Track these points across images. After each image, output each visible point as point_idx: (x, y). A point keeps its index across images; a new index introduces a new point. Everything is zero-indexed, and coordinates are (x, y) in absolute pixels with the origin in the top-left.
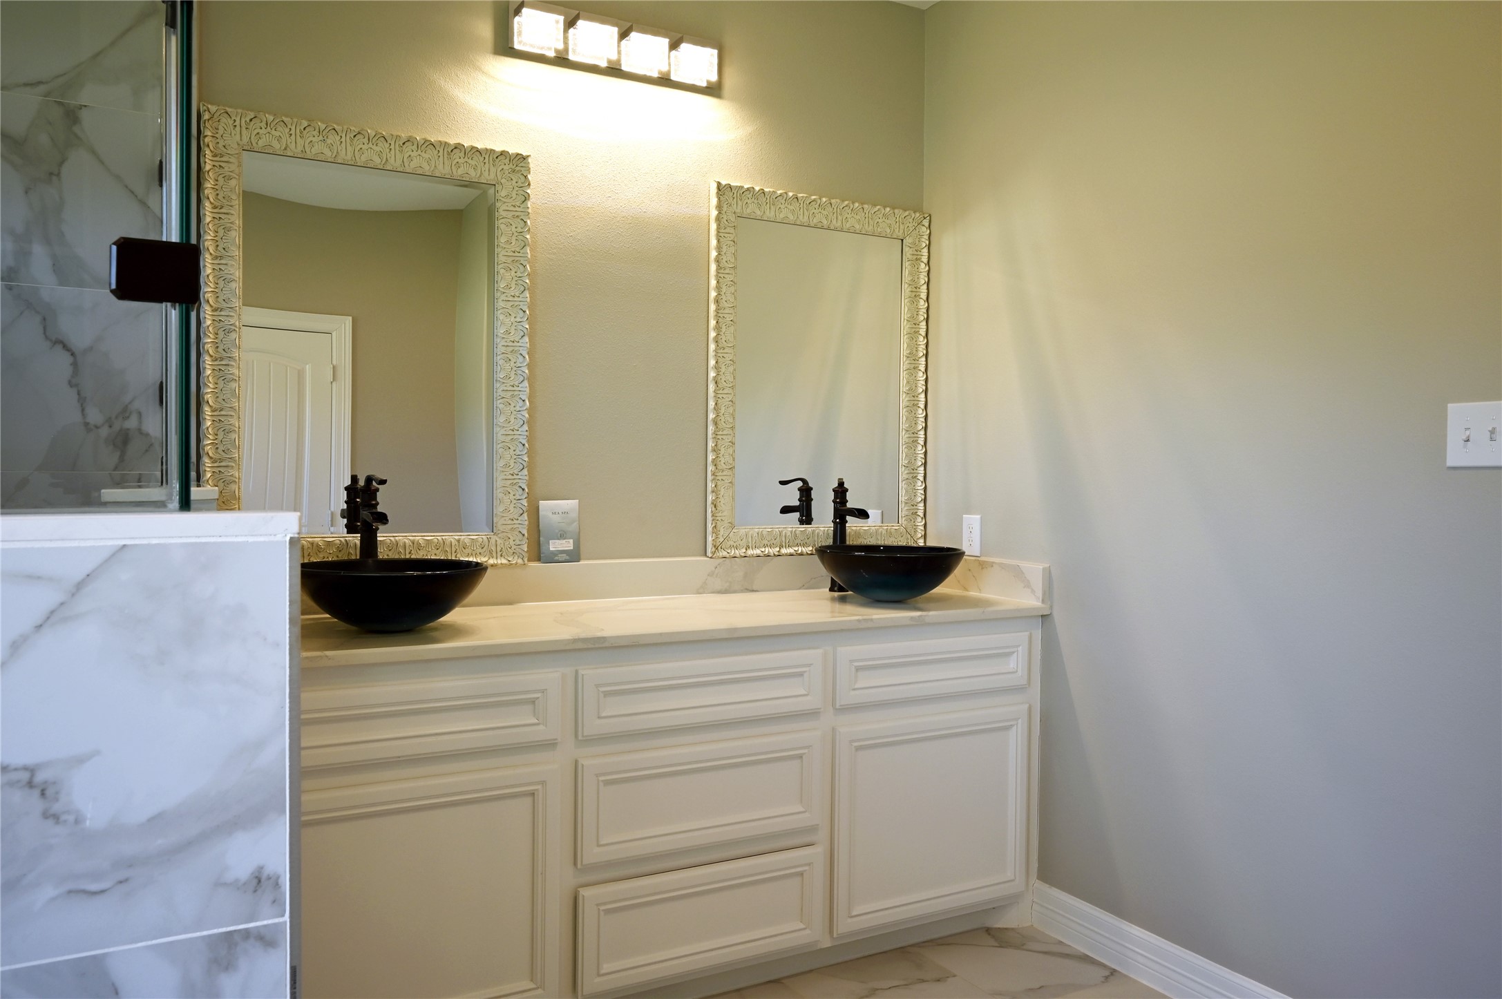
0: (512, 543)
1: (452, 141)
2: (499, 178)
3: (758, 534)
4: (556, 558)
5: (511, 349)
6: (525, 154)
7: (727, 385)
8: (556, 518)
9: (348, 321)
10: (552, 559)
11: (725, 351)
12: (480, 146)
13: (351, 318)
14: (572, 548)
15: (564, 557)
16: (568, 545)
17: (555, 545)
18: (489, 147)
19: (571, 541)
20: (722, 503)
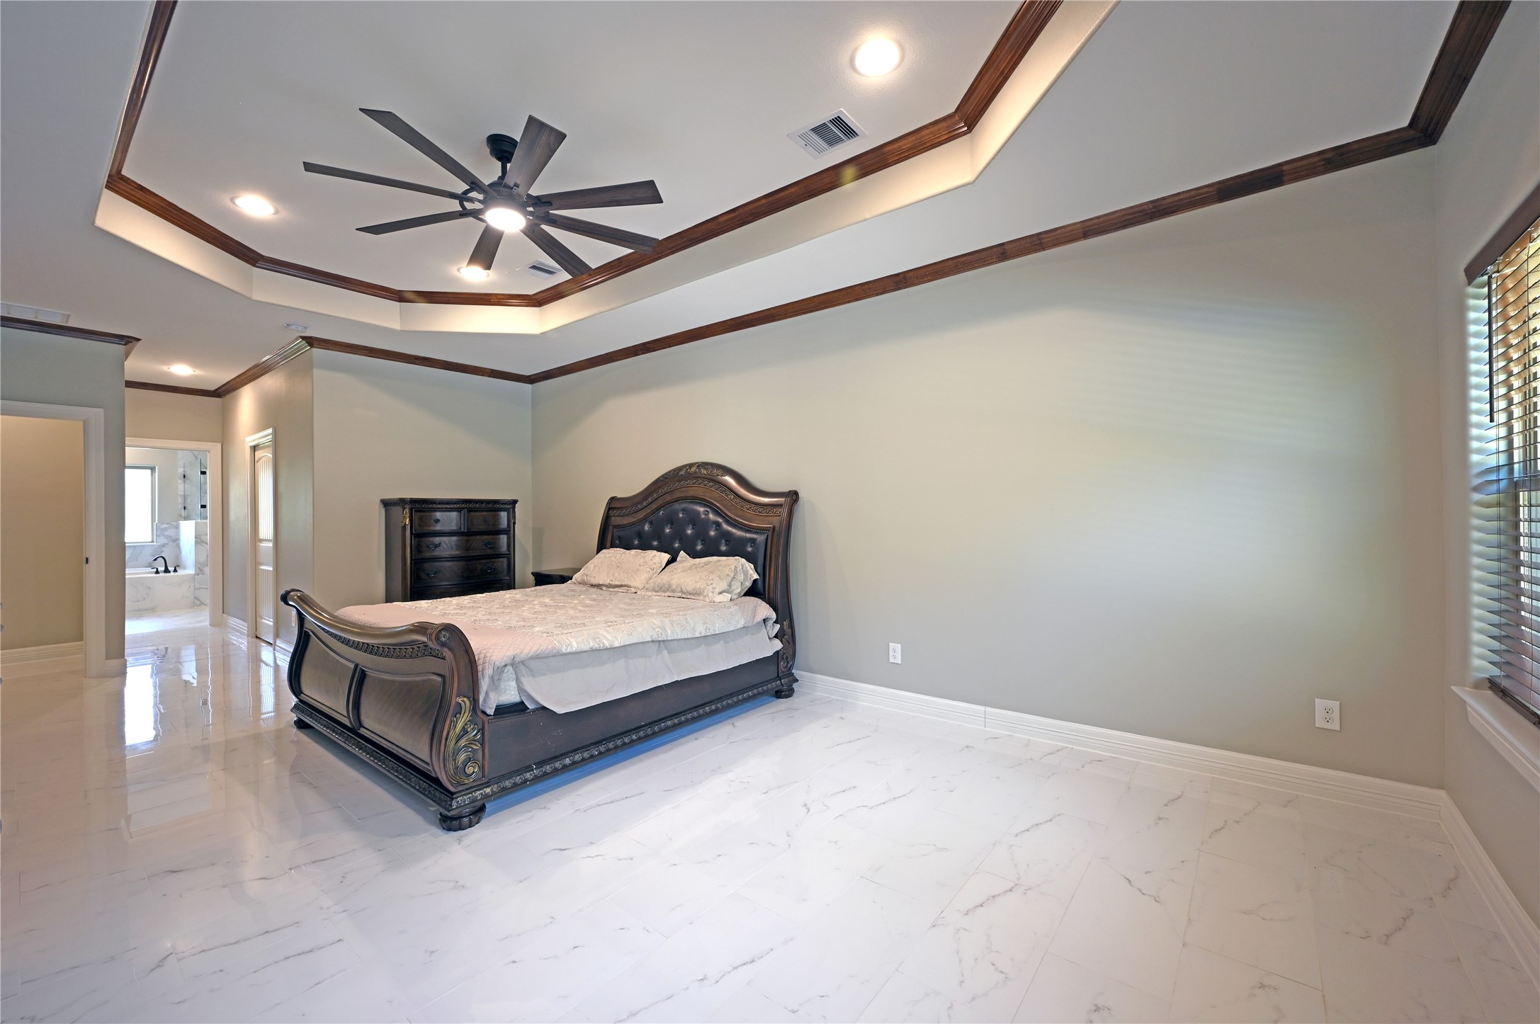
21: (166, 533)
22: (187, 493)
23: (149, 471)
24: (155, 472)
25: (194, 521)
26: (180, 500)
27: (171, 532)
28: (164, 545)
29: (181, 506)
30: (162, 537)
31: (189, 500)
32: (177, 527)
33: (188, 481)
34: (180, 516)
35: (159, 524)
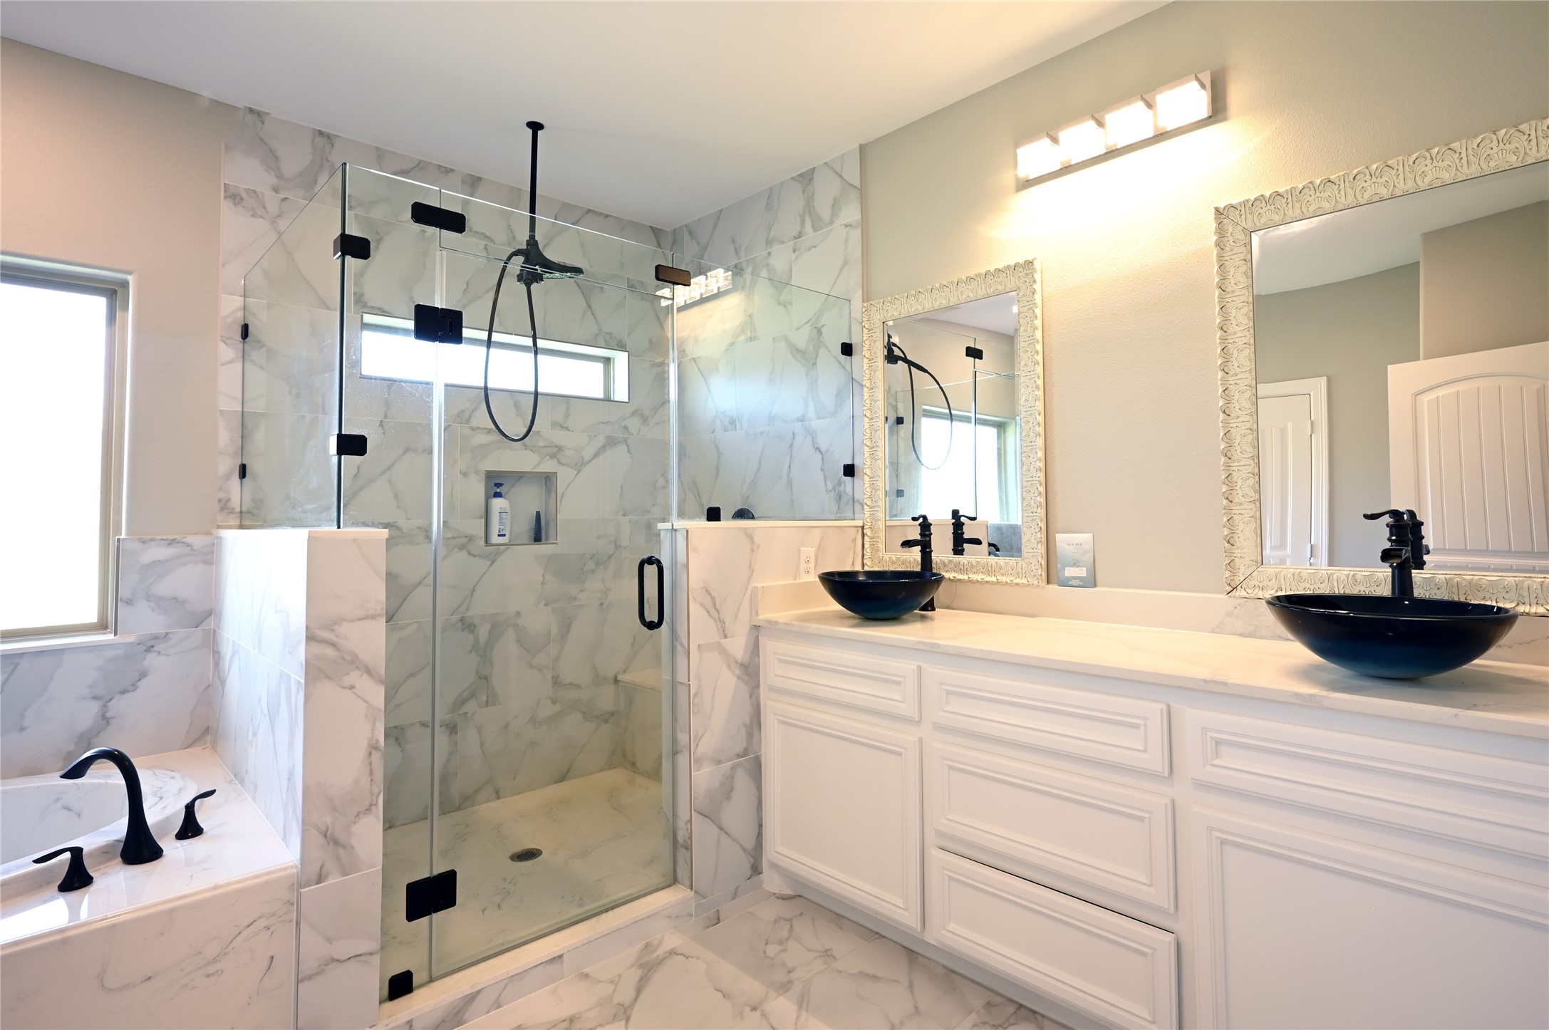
0: (1033, 567)
1: (983, 271)
2: (1018, 284)
3: (1293, 575)
4: (1070, 583)
5: (1029, 413)
6: (1031, 259)
7: (1242, 413)
8: (1070, 549)
9: (1323, 381)
10: (1065, 583)
11: (1239, 377)
12: (1001, 267)
13: (1325, 378)
14: (1085, 575)
15: (1078, 582)
16: (1082, 572)
17: (1069, 572)
18: (1006, 265)
19: (1085, 569)
20: (1241, 539)
21: (166, 587)
22: (257, 405)
23: (97, 305)
24: (126, 308)
25: (301, 535)
26: (225, 437)
27: (181, 582)
28: (149, 645)
29: (228, 465)
30: (142, 607)
31: (259, 438)
32: (210, 557)
33: (257, 356)
34: (224, 506)
35: (135, 546)
